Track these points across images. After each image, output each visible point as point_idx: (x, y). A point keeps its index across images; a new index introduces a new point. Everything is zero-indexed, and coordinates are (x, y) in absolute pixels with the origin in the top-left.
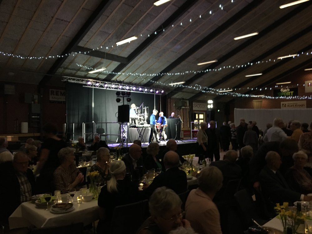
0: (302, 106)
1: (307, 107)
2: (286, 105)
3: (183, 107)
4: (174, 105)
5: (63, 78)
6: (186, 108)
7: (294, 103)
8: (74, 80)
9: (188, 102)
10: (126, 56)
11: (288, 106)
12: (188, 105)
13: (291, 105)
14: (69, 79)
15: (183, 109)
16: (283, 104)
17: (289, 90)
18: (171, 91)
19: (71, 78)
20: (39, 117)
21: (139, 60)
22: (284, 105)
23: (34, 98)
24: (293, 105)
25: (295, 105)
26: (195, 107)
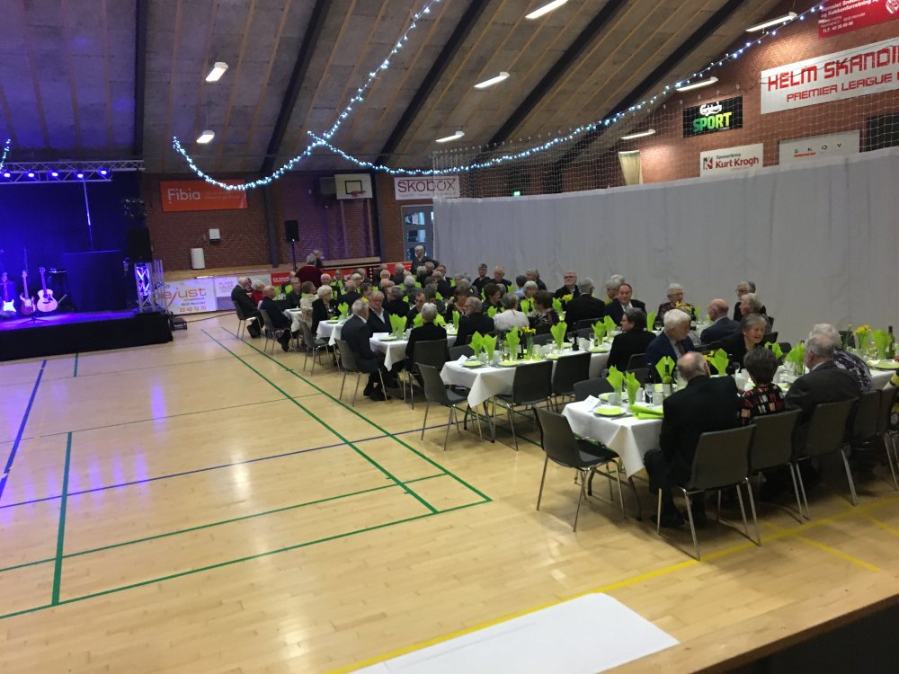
3: (345, 197)
7: (732, 156)
9: (365, 178)
11: (717, 165)
12: (367, 187)
13: (723, 160)
15: (345, 200)
17: (720, 107)
24: (731, 162)
25: (736, 163)
26: (401, 189)
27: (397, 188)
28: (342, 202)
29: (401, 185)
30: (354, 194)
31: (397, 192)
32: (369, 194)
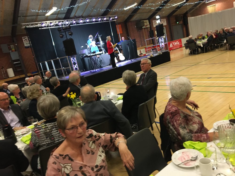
4: (136, 27)
5: (22, 26)
6: (147, 27)
8: (32, 25)
9: (147, 21)
12: (148, 23)
14: (28, 25)
15: (144, 28)
18: (129, 15)
19: (29, 24)
20: (19, 62)
23: (11, 47)
26: (155, 24)
27: (154, 24)
28: (143, 29)
29: (154, 22)
30: (146, 26)
31: (154, 25)
32: (149, 26)
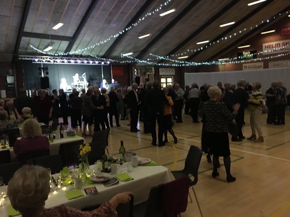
0: (260, 67)
1: (264, 68)
2: (247, 67)
3: (148, 73)
4: (139, 71)
5: (19, 57)
6: (152, 73)
7: (253, 65)
9: (153, 68)
10: (72, 36)
11: (248, 68)
12: (153, 71)
13: (251, 67)
16: (244, 66)
17: (250, 53)
19: (26, 57)
20: (13, 86)
21: (84, 38)
22: (246, 67)
24: (253, 67)
25: (255, 67)
27: (160, 72)
28: (147, 75)
